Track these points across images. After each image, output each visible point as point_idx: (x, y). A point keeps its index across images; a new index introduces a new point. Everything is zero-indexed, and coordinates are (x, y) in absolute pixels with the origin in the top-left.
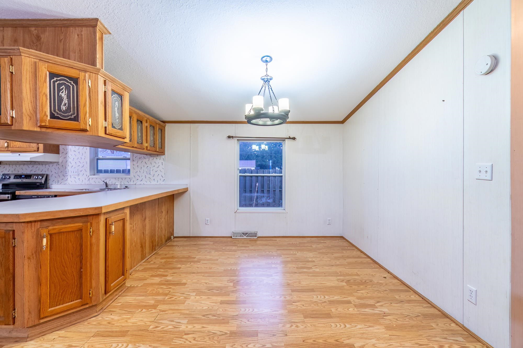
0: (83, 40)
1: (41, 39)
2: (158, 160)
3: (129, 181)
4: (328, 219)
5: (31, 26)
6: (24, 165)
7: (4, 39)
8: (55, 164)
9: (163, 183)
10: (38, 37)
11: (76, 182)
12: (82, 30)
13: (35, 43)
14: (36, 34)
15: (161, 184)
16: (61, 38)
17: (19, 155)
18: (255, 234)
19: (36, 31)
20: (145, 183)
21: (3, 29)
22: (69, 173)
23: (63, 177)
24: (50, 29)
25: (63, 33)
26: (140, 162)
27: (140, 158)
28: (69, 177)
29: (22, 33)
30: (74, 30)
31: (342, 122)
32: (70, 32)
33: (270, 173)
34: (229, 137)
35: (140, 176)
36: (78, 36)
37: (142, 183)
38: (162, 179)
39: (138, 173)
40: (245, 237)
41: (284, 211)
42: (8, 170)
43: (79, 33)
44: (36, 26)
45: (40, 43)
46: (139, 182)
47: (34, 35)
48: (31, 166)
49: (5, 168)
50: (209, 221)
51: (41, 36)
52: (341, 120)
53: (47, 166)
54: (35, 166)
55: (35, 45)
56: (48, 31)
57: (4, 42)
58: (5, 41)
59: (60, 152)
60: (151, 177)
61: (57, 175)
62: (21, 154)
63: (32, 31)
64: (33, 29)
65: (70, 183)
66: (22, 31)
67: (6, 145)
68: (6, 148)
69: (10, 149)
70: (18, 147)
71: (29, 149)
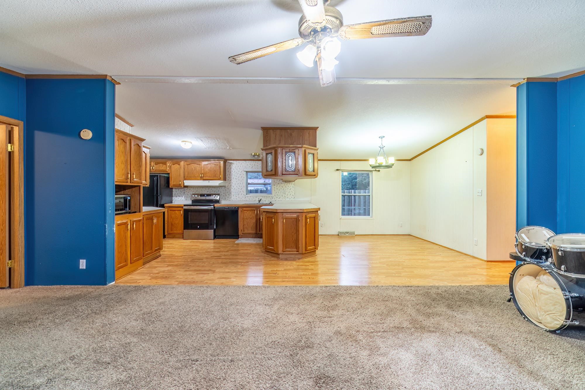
0: (311, 135)
2: (290, 184)
3: (272, 199)
4: (401, 223)
6: (203, 188)
8: (224, 187)
9: (294, 200)
15: (292, 200)
18: (354, 233)
19: (290, 132)
20: (282, 200)
21: (276, 131)
22: (233, 194)
23: (228, 196)
25: (302, 133)
26: (278, 186)
27: (278, 184)
28: (232, 196)
31: (410, 160)
32: (305, 132)
33: (360, 193)
34: (337, 170)
35: (279, 195)
36: (308, 133)
37: (280, 199)
38: (293, 197)
39: (277, 193)
40: (347, 235)
41: (372, 218)
42: (192, 191)
46: (278, 199)
48: (208, 188)
49: (190, 190)
50: (323, 225)
52: (409, 159)
54: (210, 189)
58: (277, 135)
59: (227, 180)
60: (286, 196)
61: (224, 195)
62: (210, 181)
64: (289, 130)
65: (233, 200)
67: (202, 176)
68: (201, 177)
69: (204, 178)
70: (209, 177)
71: (215, 178)
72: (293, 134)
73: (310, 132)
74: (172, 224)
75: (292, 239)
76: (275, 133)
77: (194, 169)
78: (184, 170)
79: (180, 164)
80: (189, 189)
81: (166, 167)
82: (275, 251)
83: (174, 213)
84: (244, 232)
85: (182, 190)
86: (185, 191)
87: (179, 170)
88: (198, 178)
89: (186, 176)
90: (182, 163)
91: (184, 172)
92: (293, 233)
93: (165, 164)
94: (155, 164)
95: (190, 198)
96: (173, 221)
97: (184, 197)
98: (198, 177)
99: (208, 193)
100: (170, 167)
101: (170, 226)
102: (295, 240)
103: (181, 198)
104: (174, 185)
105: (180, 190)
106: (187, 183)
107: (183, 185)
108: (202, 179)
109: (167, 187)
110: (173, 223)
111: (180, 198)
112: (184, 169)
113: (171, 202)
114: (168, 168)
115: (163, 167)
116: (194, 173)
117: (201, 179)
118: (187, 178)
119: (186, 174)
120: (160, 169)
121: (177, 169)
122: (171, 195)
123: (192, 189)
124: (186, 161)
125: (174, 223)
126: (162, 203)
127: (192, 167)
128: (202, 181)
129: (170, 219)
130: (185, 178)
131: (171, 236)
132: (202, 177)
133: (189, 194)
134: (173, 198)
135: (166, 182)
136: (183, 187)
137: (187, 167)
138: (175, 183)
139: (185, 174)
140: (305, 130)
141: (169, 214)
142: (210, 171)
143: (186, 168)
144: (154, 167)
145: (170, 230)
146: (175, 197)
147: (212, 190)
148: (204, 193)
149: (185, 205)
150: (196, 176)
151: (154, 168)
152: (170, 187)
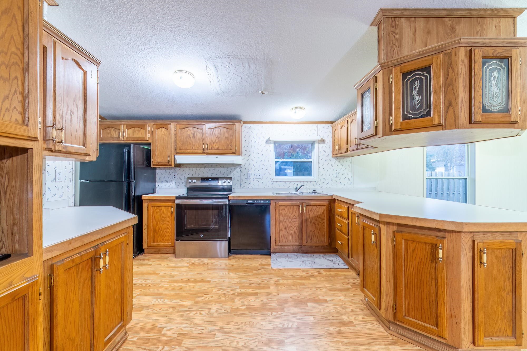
0: (501, 32)
1: (456, 30)
2: (345, 162)
3: (315, 185)
5: (446, 16)
6: (205, 167)
7: (416, 30)
8: (237, 167)
10: (453, 29)
11: (259, 186)
12: (500, 21)
13: (449, 35)
14: (450, 25)
15: (348, 187)
16: (478, 30)
17: (217, 157)
19: (450, 22)
20: (332, 186)
21: (415, 20)
22: (253, 177)
23: (246, 181)
24: (465, 20)
25: (480, 25)
26: (326, 164)
27: (325, 160)
28: (252, 180)
29: (435, 25)
30: (491, 21)
32: (487, 23)
35: (327, 179)
36: (496, 27)
38: (349, 182)
39: (324, 176)
42: (188, 173)
43: (497, 25)
44: (451, 17)
45: (455, 35)
46: (325, 186)
47: (448, 26)
49: (185, 172)
51: (456, 27)
53: (229, 169)
54: (217, 169)
55: (450, 37)
56: (463, 21)
57: (417, 34)
58: (417, 32)
60: (338, 179)
61: (239, 179)
62: (219, 156)
63: (446, 22)
64: (447, 20)
66: (435, 22)
67: (205, 147)
68: (204, 150)
69: (209, 151)
70: (217, 149)
71: (226, 151)
72: (457, 27)
73: (499, 22)
74: (155, 231)
75: (503, 309)
76: (412, 25)
77: (191, 136)
78: (176, 137)
79: (169, 129)
80: (182, 169)
81: (146, 132)
82: (444, 338)
83: (157, 210)
84: (280, 244)
85: (172, 171)
86: (176, 174)
87: (166, 139)
88: (199, 151)
89: (178, 148)
90: (172, 127)
91: (176, 141)
92: (504, 290)
93: (142, 127)
94: (127, 127)
95: (184, 184)
96: (157, 224)
97: (174, 182)
98: (198, 149)
99: (214, 176)
100: (152, 133)
101: (152, 233)
102: (509, 311)
103: (170, 183)
104: (159, 164)
105: (168, 171)
106: (180, 159)
107: (174, 163)
108: (206, 152)
109: (146, 166)
110: (157, 229)
111: (168, 184)
112: (176, 135)
113: (154, 192)
114: (148, 135)
115: (140, 133)
116: (191, 143)
117: (203, 153)
118: (181, 151)
119: (179, 144)
120: (135, 136)
121: (164, 136)
122: (154, 180)
123: (187, 170)
124: (178, 123)
125: (159, 229)
126: (137, 194)
127: (189, 132)
128: (206, 156)
129: (152, 222)
130: (178, 151)
131: (153, 251)
132: (206, 149)
133: (182, 177)
134: (157, 184)
135: (145, 158)
136: (173, 166)
137: (181, 133)
138: (159, 160)
139: (176, 145)
140: (488, 19)
141: (151, 212)
142: (219, 139)
143: (178, 135)
144: (124, 133)
145: (151, 240)
146: (160, 182)
147: (219, 171)
148: (206, 176)
149: (177, 198)
150: (195, 147)
151: (124, 135)
152: (152, 166)
